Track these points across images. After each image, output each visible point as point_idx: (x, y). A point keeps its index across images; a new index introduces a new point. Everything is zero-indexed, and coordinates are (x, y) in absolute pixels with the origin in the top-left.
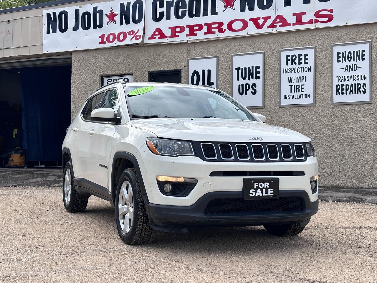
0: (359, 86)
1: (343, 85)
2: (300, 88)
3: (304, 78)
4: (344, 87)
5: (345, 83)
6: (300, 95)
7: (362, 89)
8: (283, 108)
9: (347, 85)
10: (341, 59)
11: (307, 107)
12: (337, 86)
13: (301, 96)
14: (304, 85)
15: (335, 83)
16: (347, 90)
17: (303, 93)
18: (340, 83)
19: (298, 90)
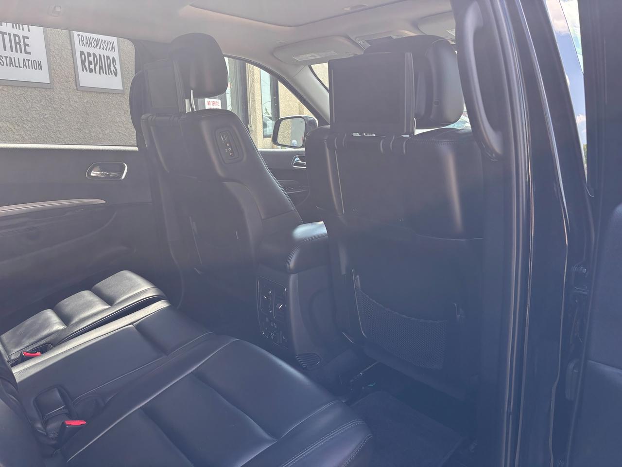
0: (109, 60)
1: (89, 54)
2: (22, 43)
4: (91, 59)
5: (92, 50)
6: (24, 59)
7: (112, 68)
9: (94, 55)
11: (39, 89)
12: (82, 53)
13: (27, 62)
14: (27, 38)
15: (78, 48)
16: (95, 65)
17: (27, 57)
18: (86, 50)
19: (18, 46)
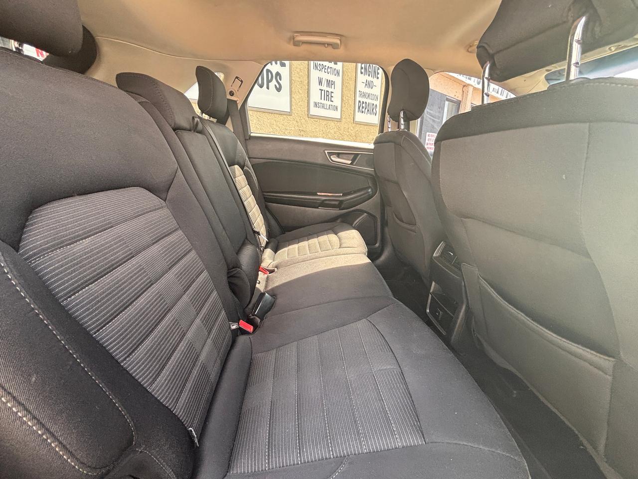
1: (363, 103)
2: (330, 96)
3: (333, 83)
4: (364, 105)
5: (365, 100)
7: (374, 111)
8: (312, 120)
9: (366, 102)
10: (363, 71)
11: (334, 122)
12: (360, 102)
13: (330, 106)
14: (333, 93)
15: (358, 99)
16: (365, 109)
17: (331, 103)
18: (362, 100)
19: (328, 97)
